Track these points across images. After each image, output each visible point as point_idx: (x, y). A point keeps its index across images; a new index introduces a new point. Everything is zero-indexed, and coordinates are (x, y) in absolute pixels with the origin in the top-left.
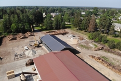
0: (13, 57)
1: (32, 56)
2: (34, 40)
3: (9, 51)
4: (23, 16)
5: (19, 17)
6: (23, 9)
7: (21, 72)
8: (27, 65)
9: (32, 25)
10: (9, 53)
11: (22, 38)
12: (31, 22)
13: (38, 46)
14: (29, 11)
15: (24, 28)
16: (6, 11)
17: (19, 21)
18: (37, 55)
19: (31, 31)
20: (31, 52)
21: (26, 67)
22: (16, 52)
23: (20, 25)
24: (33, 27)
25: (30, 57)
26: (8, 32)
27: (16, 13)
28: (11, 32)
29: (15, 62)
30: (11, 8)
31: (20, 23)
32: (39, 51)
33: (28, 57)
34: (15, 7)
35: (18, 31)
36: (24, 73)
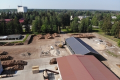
0: (40, 54)
1: (56, 55)
2: (59, 41)
3: (37, 48)
4: (52, 18)
5: (48, 19)
6: (53, 12)
7: (44, 69)
8: (51, 63)
9: (60, 27)
10: (37, 50)
11: (50, 38)
12: (58, 24)
13: (63, 47)
14: (58, 14)
15: (52, 29)
16: (38, 13)
17: (49, 22)
18: (61, 55)
19: (57, 33)
20: (56, 52)
21: (49, 65)
22: (43, 50)
23: (49, 26)
24: (60, 29)
25: (54, 56)
26: (39, 32)
27: (47, 16)
28: (41, 32)
29: (41, 59)
30: (43, 10)
31: (49, 24)
32: (63, 52)
33: (53, 56)
34: (46, 10)
35: (46, 32)
36: (47, 70)
